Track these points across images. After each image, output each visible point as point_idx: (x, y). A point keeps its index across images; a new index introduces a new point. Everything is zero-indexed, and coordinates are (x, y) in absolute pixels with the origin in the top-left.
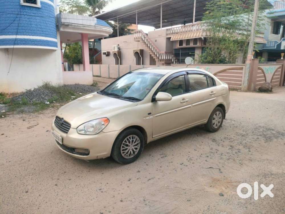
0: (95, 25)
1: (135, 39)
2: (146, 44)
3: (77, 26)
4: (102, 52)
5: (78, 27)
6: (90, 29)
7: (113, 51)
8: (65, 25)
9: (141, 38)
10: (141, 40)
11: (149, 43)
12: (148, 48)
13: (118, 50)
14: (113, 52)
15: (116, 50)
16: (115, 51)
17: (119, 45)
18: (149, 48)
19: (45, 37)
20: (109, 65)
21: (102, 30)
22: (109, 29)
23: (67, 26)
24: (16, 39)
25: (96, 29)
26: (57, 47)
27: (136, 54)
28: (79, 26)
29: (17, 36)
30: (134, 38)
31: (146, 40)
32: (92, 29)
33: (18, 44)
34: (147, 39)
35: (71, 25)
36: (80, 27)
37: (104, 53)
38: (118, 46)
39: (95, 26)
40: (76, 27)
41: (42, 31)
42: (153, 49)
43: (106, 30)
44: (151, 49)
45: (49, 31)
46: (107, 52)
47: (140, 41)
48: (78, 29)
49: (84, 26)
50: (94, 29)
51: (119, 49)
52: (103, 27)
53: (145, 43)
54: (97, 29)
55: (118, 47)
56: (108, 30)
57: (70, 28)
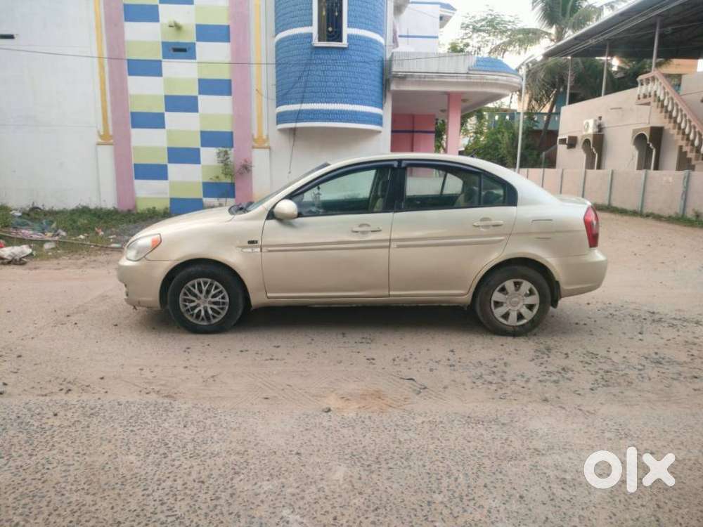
0: (469, 70)
1: (639, 99)
2: (667, 111)
3: (425, 77)
4: (559, 138)
5: (427, 79)
6: (455, 80)
7: (584, 133)
8: (399, 77)
9: (655, 95)
10: (655, 101)
11: (675, 108)
12: (670, 122)
13: (597, 130)
14: (583, 136)
15: (591, 130)
16: (588, 135)
17: (600, 118)
18: (675, 122)
19: (351, 104)
20: (563, 170)
21: (485, 81)
22: (505, 78)
23: (403, 78)
24: (300, 112)
25: (469, 80)
26: (380, 124)
27: (639, 139)
28: (429, 77)
29: (303, 105)
30: (636, 97)
31: (668, 99)
32: (459, 80)
33: (302, 120)
34: (670, 96)
35: (412, 76)
36: (433, 78)
37: (563, 141)
38: (599, 122)
39: (467, 73)
40: (422, 79)
41: (346, 93)
42: (686, 125)
43: (497, 80)
44: (680, 124)
45: (360, 91)
46: (570, 138)
47: (652, 104)
48: (429, 83)
49: (440, 74)
50: (466, 80)
51: (600, 128)
52: (488, 73)
53: (664, 108)
54: (472, 80)
55: (597, 124)
56: (501, 80)
57: (413, 83)
